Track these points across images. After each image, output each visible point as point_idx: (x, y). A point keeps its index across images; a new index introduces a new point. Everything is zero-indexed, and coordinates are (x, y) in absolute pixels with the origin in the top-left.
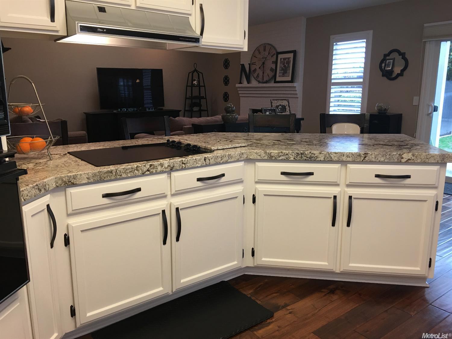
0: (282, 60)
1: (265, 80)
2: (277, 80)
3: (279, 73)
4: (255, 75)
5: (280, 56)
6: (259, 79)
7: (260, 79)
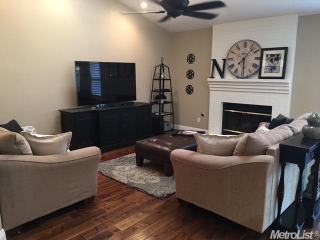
0: (269, 56)
1: (245, 75)
2: (262, 75)
3: (265, 69)
4: (233, 70)
5: (265, 53)
6: (237, 74)
7: (239, 74)
